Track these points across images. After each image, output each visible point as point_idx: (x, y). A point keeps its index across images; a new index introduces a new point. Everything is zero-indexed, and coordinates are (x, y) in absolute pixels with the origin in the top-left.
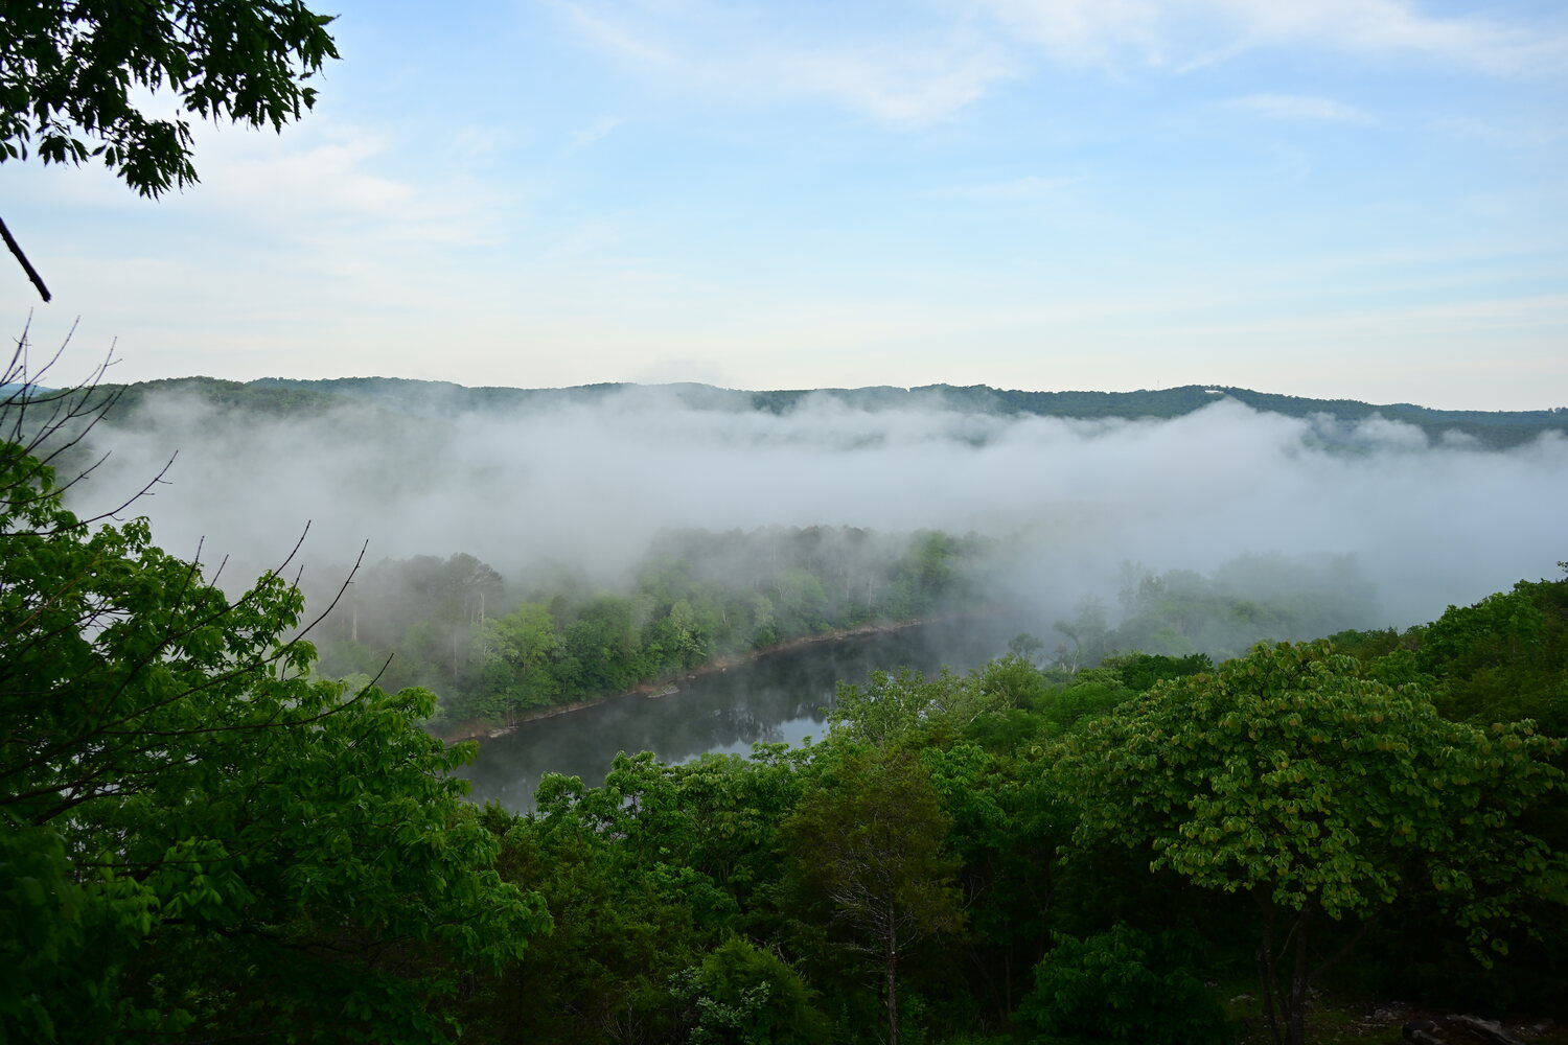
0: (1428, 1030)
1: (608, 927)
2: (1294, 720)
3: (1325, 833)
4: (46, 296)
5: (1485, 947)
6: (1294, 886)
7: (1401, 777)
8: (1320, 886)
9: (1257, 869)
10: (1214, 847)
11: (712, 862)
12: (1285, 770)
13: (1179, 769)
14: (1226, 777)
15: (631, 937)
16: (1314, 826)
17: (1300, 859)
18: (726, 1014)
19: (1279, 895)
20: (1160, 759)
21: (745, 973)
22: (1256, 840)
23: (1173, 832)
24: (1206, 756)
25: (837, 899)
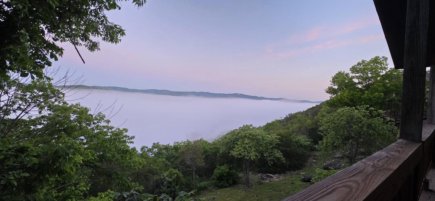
0: (264, 176)
1: (151, 168)
2: (248, 134)
3: (251, 149)
4: (84, 63)
5: (270, 163)
6: (248, 156)
7: (260, 142)
8: (251, 156)
9: (243, 154)
10: (237, 152)
11: (168, 159)
12: (247, 141)
13: (234, 141)
14: (239, 142)
15: (155, 170)
16: (250, 148)
17: (248, 153)
18: (170, 180)
19: (246, 157)
20: (231, 140)
21: (173, 173)
22: (243, 150)
23: (233, 150)
24: (237, 140)
25: (187, 162)
